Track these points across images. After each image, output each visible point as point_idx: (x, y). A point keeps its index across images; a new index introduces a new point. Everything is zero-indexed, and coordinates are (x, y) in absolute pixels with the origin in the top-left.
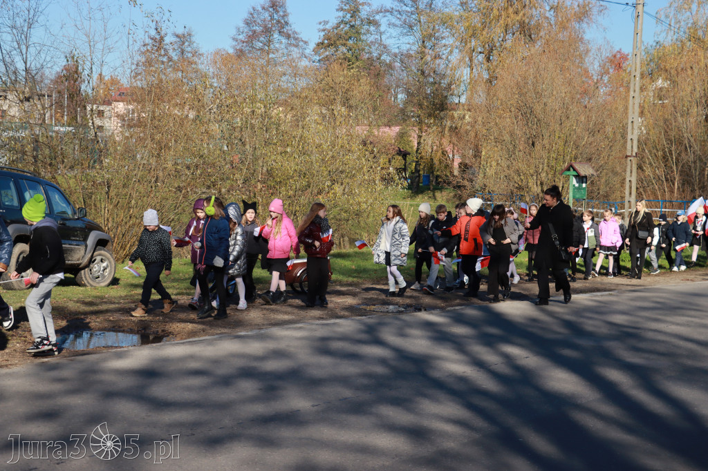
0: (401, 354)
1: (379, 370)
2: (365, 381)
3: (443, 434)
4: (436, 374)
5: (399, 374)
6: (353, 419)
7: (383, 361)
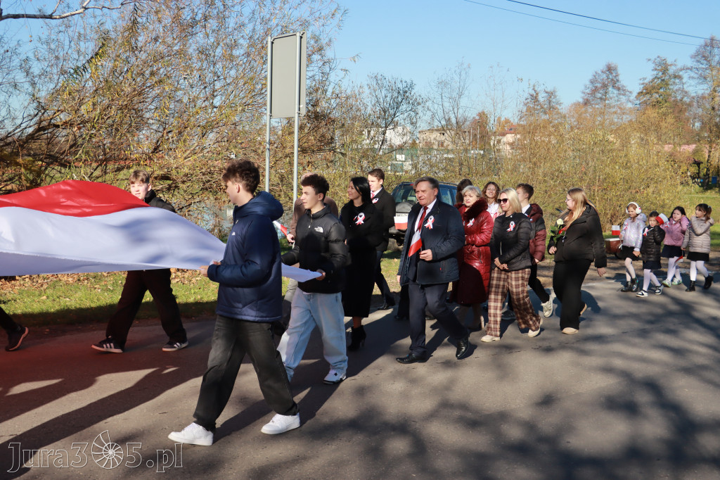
0: (677, 301)
1: (659, 311)
2: (650, 318)
3: (697, 353)
4: (696, 314)
5: (671, 314)
6: (637, 340)
7: (662, 306)
